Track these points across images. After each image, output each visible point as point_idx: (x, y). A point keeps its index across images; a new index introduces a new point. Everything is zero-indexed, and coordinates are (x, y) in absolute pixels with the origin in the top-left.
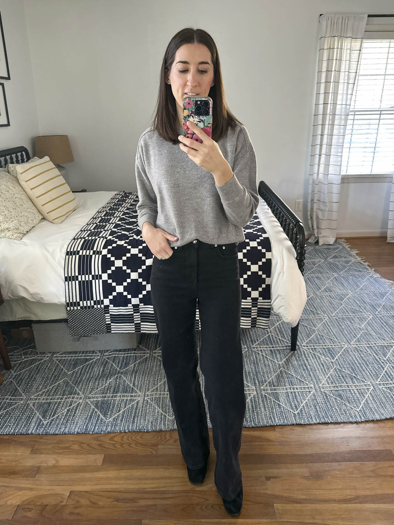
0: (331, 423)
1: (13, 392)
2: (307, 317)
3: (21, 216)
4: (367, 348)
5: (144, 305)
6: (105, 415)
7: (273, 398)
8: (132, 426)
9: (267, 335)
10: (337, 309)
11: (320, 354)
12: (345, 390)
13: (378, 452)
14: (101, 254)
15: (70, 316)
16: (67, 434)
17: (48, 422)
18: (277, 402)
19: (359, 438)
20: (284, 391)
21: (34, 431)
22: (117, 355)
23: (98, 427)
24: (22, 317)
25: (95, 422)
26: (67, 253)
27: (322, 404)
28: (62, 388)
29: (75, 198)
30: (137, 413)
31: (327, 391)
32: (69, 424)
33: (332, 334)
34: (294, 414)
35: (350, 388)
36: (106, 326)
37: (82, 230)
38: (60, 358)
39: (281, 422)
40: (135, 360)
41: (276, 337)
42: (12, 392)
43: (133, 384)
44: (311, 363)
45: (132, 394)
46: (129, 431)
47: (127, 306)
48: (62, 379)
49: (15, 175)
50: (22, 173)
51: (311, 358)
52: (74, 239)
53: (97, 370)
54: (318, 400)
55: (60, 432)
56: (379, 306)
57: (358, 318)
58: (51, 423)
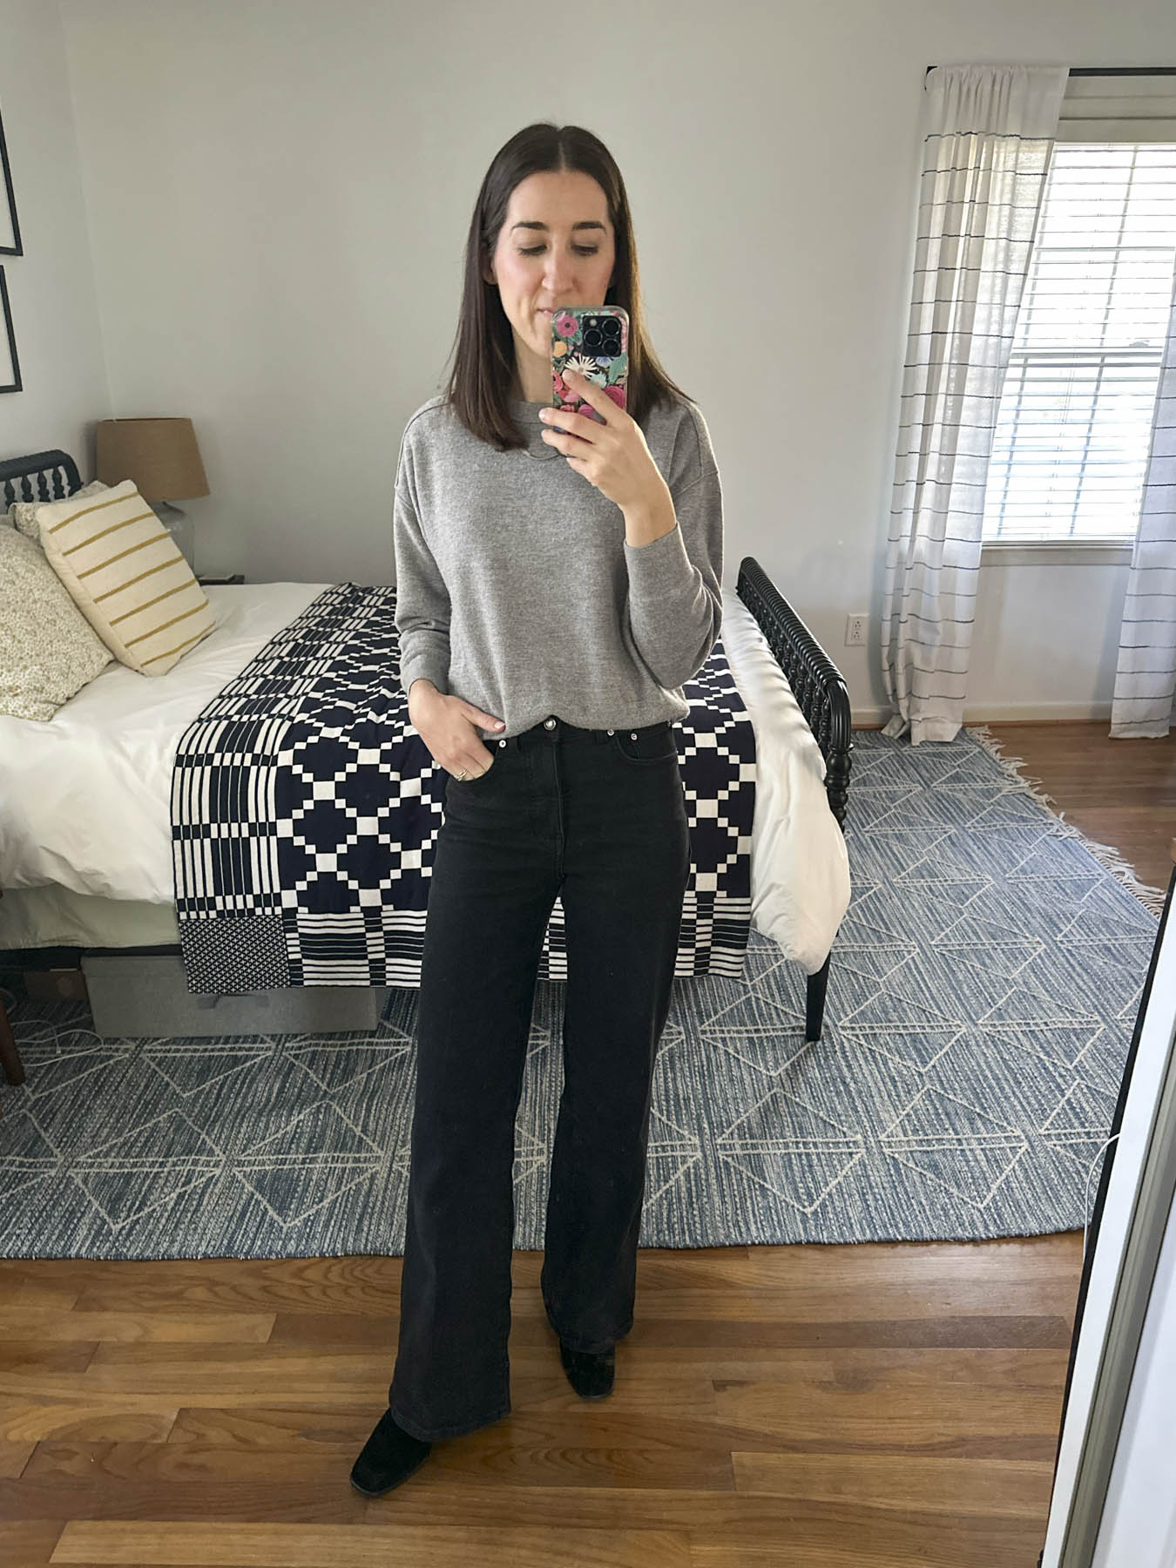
0: (905, 1241)
1: (29, 1145)
2: (860, 947)
3: (51, 655)
4: (1020, 1035)
5: (396, 909)
6: (281, 1210)
7: (747, 1170)
8: (355, 1240)
9: (744, 998)
10: (948, 926)
11: (889, 1050)
12: (950, 1150)
13: (1027, 1321)
14: (275, 763)
15: (187, 936)
16: (177, 1259)
17: (123, 1228)
18: (756, 1179)
19: (977, 1282)
20: (778, 1152)
21: (84, 1250)
22: (320, 1049)
23: (263, 1243)
24: (54, 937)
25: (254, 1229)
26: (179, 761)
27: (883, 1188)
28: (164, 1137)
29: (206, 604)
30: (371, 1205)
31: (899, 1153)
32: (181, 1233)
33: (928, 995)
34: (804, 1213)
35: (965, 1146)
36: (289, 967)
37: (224, 694)
38: (159, 1055)
39: (765, 1237)
40: (372, 1062)
41: (766, 1003)
42: (25, 1144)
43: (363, 1127)
44: (861, 1076)
45: (357, 1155)
46: (346, 1255)
47: (349, 912)
48: (165, 1112)
49: (35, 536)
50: (52, 531)
51: (862, 1062)
52: (200, 720)
53: (263, 1089)
54: (872, 1178)
55: (155, 1253)
56: (1067, 918)
57: (1004, 952)
58: (132, 1228)
